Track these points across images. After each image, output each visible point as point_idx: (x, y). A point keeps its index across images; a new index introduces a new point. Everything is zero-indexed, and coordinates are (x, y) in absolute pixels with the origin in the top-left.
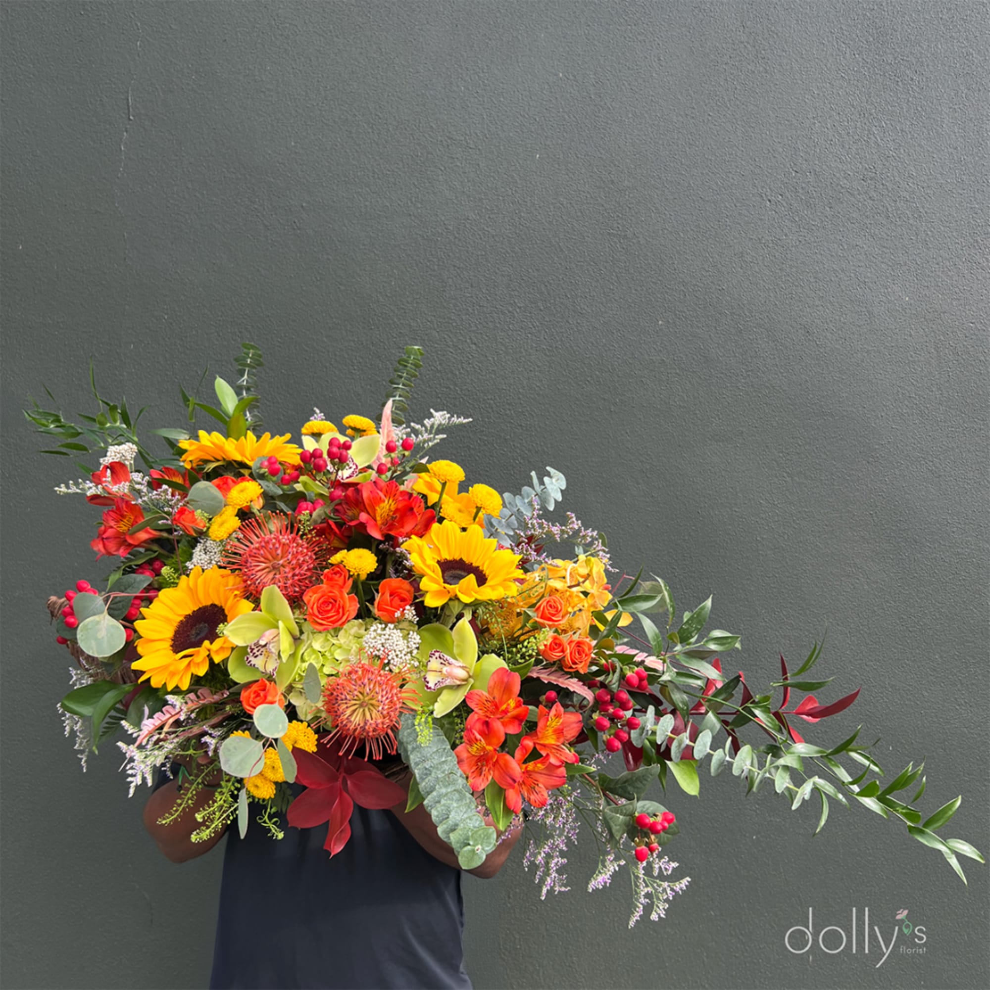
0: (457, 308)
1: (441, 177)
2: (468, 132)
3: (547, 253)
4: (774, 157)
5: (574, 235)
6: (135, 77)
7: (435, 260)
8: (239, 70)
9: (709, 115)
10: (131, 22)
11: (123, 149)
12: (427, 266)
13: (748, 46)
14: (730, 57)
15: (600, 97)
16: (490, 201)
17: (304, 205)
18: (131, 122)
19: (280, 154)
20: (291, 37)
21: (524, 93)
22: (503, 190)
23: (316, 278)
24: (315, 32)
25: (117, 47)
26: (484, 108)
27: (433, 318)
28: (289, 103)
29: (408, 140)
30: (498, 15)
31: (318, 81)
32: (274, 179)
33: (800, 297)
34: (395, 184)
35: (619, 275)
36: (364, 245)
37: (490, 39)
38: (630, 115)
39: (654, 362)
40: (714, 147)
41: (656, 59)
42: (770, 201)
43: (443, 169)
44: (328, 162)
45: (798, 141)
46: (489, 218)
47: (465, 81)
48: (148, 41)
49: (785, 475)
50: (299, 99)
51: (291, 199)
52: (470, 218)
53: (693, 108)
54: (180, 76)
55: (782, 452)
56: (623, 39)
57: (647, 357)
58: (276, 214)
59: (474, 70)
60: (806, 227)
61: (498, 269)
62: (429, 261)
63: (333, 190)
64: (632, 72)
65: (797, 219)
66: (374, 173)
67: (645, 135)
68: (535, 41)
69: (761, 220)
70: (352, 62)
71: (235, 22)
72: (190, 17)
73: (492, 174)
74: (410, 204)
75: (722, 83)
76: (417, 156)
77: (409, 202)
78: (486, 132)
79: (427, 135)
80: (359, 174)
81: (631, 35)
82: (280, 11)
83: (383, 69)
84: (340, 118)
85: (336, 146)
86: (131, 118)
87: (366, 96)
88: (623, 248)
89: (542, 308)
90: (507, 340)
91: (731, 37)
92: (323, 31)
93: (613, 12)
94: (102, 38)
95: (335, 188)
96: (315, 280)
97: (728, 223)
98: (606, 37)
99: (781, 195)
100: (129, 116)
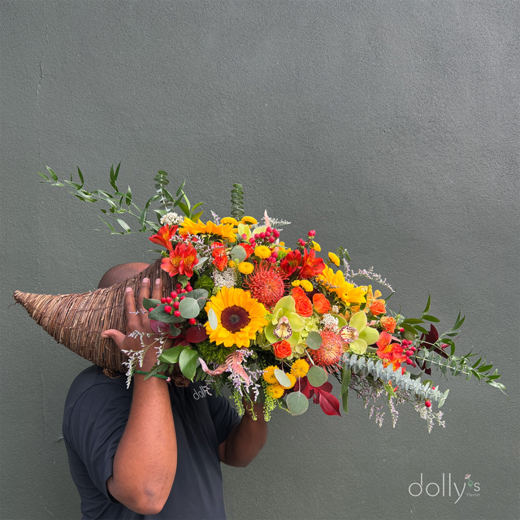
0: (225, 184)
1: (215, 114)
2: (230, 91)
3: (272, 155)
4: (386, 109)
5: (286, 146)
6: (45, 54)
7: (213, 158)
8: (105, 53)
9: (354, 87)
10: (43, 24)
11: (38, 93)
12: (209, 161)
13: (372, 53)
14: (364, 58)
15: (298, 75)
16: (242, 127)
17: (141, 127)
18: (43, 79)
19: (127, 99)
20: (133, 36)
21: (259, 72)
22: (249, 122)
23: (148, 166)
24: (147, 35)
25: (34, 37)
26: (238, 79)
27: (212, 188)
28: (133, 72)
29: (198, 94)
30: (245, 31)
31: (148, 61)
32: (124, 112)
33: (401, 180)
34: (191, 117)
35: (309, 168)
36: (174, 149)
37: (241, 43)
38: (314, 86)
39: (328, 213)
40: (356, 103)
41: (326, 58)
42: (384, 131)
43: (217, 110)
44: (154, 104)
45: (398, 102)
46: (242, 136)
47: (228, 64)
48: (53, 35)
49: (395, 271)
50: (138, 70)
51: (134, 123)
52: (231, 136)
53: (346, 83)
54: (71, 55)
55: (393, 259)
56: (309, 46)
57: (324, 210)
58: (125, 131)
59: (232, 59)
60: (403, 145)
61: (247, 163)
62: (210, 158)
63: (157, 119)
64: (314, 63)
65: (398, 141)
66: (179, 110)
67: (322, 96)
68: (264, 45)
69: (380, 141)
70: (167, 51)
71: (102, 27)
72: (76, 23)
73: (243, 114)
74: (199, 128)
75: (360, 71)
76: (203, 103)
77: (199, 127)
78: (239, 91)
79: (208, 92)
80: (171, 111)
81: (313, 45)
82: (127, 23)
83: (184, 56)
84: (160, 81)
85: (159, 96)
86: (43, 76)
87: (175, 70)
88: (311, 154)
89: (270, 184)
90: (252, 201)
91: (363, 48)
92: (151, 34)
93: (304, 33)
94: (26, 32)
95: (158, 118)
96: (147, 167)
97: (364, 142)
98: (301, 45)
99: (390, 128)
100: (42, 75)
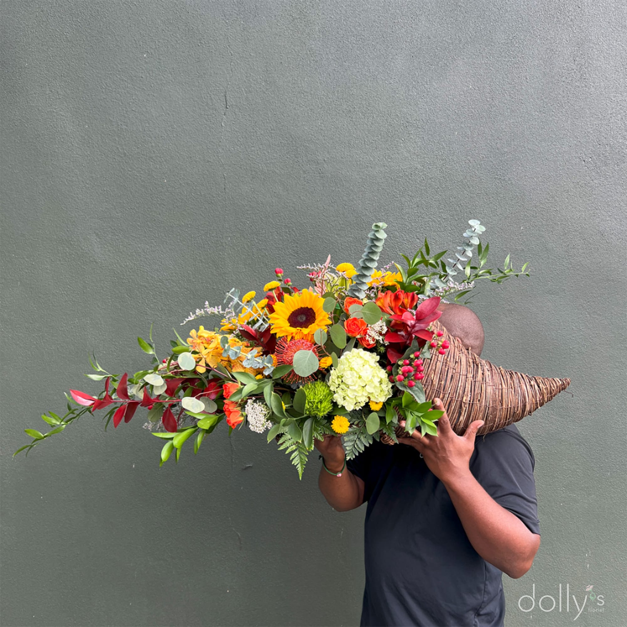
0: (410, 219)
1: (402, 144)
2: (418, 119)
3: (460, 188)
4: (588, 136)
5: (476, 178)
6: (230, 83)
7: (398, 192)
8: (289, 80)
9: (553, 111)
10: (227, 51)
11: (223, 125)
12: (393, 195)
13: (577, 72)
14: (566, 78)
15: (492, 100)
16: (429, 158)
17: (325, 159)
18: (227, 110)
19: (312, 130)
20: (319, 61)
21: (450, 97)
22: (437, 152)
23: (332, 201)
24: (333, 59)
25: (219, 66)
26: (427, 105)
27: (396, 224)
28: (317, 100)
29: (384, 123)
30: (436, 51)
31: (334, 88)
32: (309, 144)
33: (599, 216)
34: (376, 148)
35: (500, 201)
36: (359, 183)
37: (431, 65)
38: (509, 111)
39: (518, 250)
40: (555, 130)
41: (525, 79)
42: (584, 161)
43: (403, 139)
44: (339, 135)
45: (602, 128)
46: (429, 168)
47: (417, 89)
48: (237, 62)
49: (587, 313)
50: (323, 98)
51: (318, 156)
52: (418, 168)
53: (544, 107)
54: (256, 83)
55: (586, 301)
56: (506, 66)
57: (514, 247)
58: (309, 165)
59: (422, 83)
60: (604, 176)
61: (433, 197)
62: (395, 192)
63: (342, 151)
64: (511, 86)
65: (599, 172)
66: (365, 141)
67: (517, 122)
68: (457, 66)
69: (579, 172)
70: (354, 77)
71: (287, 51)
72: (261, 48)
73: (431, 143)
74: (384, 160)
75: (561, 93)
76: (389, 132)
77: (384, 159)
78: (428, 118)
79: (395, 121)
80: (356, 142)
81: (511, 64)
82: (313, 46)
83: (371, 81)
84: (346, 109)
85: (344, 125)
86: (228, 107)
87: (361, 97)
88: (503, 186)
89: (457, 219)
90: (436, 237)
91: (567, 66)
92: (337, 58)
93: (501, 50)
94: (211, 60)
95: (343, 150)
96: (330, 202)
97: (561, 173)
98: (497, 65)
99: (591, 158)
100: (226, 106)
